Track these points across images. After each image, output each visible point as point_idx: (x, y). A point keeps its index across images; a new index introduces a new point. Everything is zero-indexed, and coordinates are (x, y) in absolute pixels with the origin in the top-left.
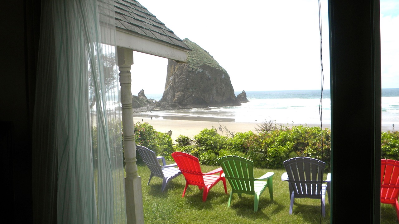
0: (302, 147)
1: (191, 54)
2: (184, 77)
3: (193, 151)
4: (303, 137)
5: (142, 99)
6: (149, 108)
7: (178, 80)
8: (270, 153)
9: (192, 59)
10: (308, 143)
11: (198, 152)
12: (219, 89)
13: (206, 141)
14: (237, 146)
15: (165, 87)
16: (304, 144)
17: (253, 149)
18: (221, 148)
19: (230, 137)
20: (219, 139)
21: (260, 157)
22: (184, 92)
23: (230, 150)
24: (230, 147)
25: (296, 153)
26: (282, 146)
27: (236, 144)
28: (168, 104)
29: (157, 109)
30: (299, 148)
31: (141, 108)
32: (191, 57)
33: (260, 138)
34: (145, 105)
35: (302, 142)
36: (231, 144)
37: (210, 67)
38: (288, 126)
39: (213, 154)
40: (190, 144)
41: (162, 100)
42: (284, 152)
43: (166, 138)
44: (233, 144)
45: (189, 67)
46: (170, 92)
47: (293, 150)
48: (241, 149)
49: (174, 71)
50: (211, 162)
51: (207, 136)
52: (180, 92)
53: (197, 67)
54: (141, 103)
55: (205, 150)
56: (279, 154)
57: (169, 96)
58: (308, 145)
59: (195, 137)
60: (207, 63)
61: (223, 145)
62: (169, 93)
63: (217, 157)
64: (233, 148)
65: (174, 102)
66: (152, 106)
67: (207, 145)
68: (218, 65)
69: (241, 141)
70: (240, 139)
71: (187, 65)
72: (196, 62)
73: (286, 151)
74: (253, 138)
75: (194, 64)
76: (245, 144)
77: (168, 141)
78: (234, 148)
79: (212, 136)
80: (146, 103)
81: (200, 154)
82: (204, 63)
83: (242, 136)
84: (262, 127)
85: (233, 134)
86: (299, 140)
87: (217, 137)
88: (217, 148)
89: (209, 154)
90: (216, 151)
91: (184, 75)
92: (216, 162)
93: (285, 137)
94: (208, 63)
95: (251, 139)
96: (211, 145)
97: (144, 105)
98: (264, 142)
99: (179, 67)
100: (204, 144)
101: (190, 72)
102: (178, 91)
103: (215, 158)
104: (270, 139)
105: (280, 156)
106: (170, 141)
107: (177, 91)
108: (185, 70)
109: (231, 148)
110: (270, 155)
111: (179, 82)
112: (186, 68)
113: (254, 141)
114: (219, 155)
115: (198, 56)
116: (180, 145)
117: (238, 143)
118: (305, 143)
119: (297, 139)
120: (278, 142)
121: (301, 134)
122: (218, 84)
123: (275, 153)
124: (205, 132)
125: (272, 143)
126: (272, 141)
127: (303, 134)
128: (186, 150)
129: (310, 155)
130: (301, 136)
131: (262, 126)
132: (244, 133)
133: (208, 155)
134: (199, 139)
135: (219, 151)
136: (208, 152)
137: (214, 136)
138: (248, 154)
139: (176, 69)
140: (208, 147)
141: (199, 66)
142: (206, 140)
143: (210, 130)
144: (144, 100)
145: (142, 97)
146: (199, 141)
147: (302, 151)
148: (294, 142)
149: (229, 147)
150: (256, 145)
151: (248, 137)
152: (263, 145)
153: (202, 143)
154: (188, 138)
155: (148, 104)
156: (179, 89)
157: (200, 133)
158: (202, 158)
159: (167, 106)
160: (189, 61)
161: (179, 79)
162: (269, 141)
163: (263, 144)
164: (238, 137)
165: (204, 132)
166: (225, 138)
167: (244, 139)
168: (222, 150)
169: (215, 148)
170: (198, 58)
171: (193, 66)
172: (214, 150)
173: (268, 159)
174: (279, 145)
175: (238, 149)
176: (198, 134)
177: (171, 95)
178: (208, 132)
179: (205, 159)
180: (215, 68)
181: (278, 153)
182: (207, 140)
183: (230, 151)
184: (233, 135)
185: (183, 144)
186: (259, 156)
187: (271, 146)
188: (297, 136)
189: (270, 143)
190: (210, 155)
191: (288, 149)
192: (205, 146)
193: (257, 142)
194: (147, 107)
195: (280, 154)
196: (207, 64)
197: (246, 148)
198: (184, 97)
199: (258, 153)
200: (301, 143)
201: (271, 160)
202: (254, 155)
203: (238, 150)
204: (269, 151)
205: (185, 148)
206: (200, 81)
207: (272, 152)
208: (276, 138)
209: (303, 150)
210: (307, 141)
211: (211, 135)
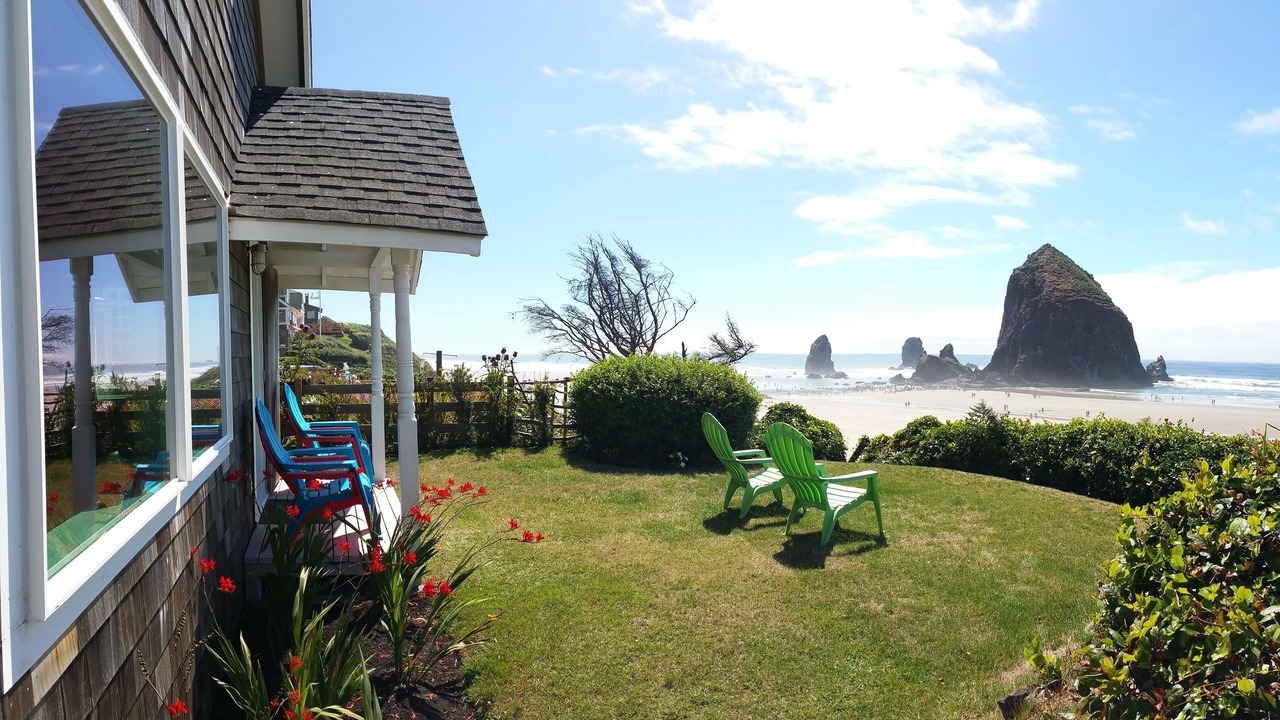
5: (949, 362)
7: (1026, 328)
28: (1002, 376)
29: (978, 384)
34: (955, 374)
41: (989, 367)
46: (1008, 352)
49: (1019, 309)
52: (1027, 353)
53: (1066, 303)
60: (1086, 296)
62: (1005, 354)
65: (1015, 372)
66: (969, 378)
71: (1046, 299)
72: (1065, 294)
75: (1060, 297)
80: (956, 370)
82: (1082, 296)
97: (951, 375)
99: (1030, 301)
107: (1022, 350)
139: (1023, 306)
141: (1070, 302)
144: (952, 365)
145: (948, 359)
155: (961, 373)
156: (1026, 346)
159: (999, 379)
160: (1050, 291)
161: (1029, 325)
171: (1059, 300)
177: (1010, 357)
194: (958, 381)
198: (1036, 362)
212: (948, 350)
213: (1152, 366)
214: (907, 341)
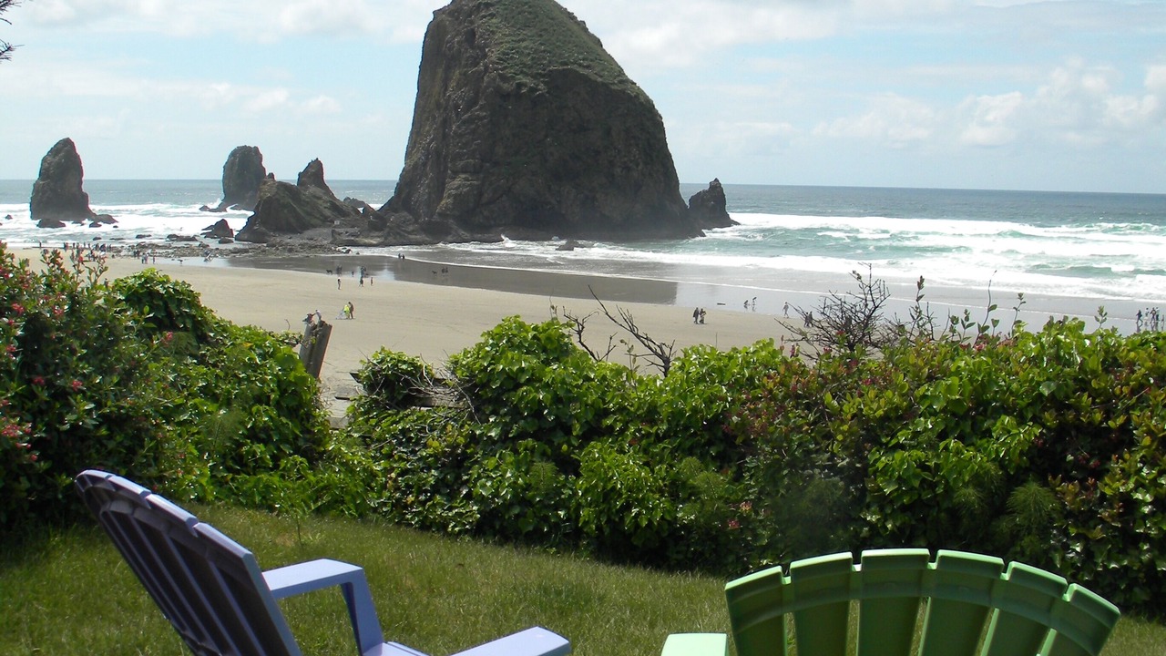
0: (1092, 456)
1: (512, 26)
2: (484, 117)
3: (436, 444)
4: (1094, 394)
5: (315, 197)
6: (340, 234)
7: (459, 127)
8: (889, 482)
9: (517, 45)
10: (1125, 429)
11: (467, 446)
12: (618, 170)
13: (509, 390)
14: (687, 428)
15: (408, 155)
16: (1097, 432)
17: (781, 447)
18: (594, 431)
19: (648, 369)
20: (588, 379)
21: (818, 501)
22: (482, 175)
23: (646, 446)
24: (645, 428)
25: (1053, 490)
26: (961, 438)
27: (682, 412)
28: (416, 222)
29: (372, 237)
30: (1070, 458)
31: (309, 233)
32: (514, 38)
33: (822, 387)
34: (326, 221)
35: (1090, 423)
36: (651, 415)
37: (586, 79)
38: (995, 323)
39: (544, 469)
40: (425, 401)
41: (390, 206)
42: (978, 480)
43: (270, 362)
44: (665, 411)
45: (504, 78)
46: (426, 175)
47: (1027, 470)
48: (710, 443)
49: (446, 90)
50: (530, 511)
51: (519, 361)
52: (463, 176)
53: (535, 76)
54: (309, 214)
55: (504, 439)
56: (940, 490)
57: (422, 191)
58: (1131, 443)
59: (456, 363)
60: (575, 63)
61: (606, 413)
62: (420, 179)
63: (564, 486)
64: (659, 439)
65: (440, 214)
66: (353, 227)
67: (516, 413)
68: (621, 72)
69: (710, 401)
70: (701, 387)
71: (497, 69)
72: (533, 59)
73: (987, 472)
74: (782, 384)
75: (525, 65)
76: (735, 419)
77: (279, 383)
78: (666, 435)
79: (547, 363)
80: (328, 213)
81: (476, 462)
82: (566, 64)
83: (715, 370)
84: (825, 325)
85: (667, 351)
86: (1069, 407)
87: (577, 367)
88: (567, 430)
89: (523, 466)
90: (565, 447)
91: (481, 109)
92: (562, 513)
93: (984, 386)
94: (580, 65)
95: (771, 391)
96: (537, 413)
97: (319, 222)
98: (849, 409)
99: (465, 74)
100: (496, 402)
101: (506, 96)
102: (455, 173)
103: (558, 492)
104: (889, 393)
105: (945, 505)
106: (295, 384)
107: (453, 172)
108: (487, 87)
109: (648, 435)
110: (887, 491)
111: (461, 136)
112: (494, 80)
113: (789, 404)
114: (578, 475)
115: (541, 36)
116: (375, 401)
117: (695, 410)
118: (1109, 429)
119: (1057, 403)
120: (935, 414)
121: (1086, 373)
122: (615, 148)
123: (916, 483)
124: (509, 338)
125: (900, 418)
126: (897, 408)
127: (1094, 372)
128: (404, 431)
129: (1146, 510)
130: (1083, 385)
131: (821, 317)
132: (726, 350)
133: (518, 468)
134: (472, 376)
135: (581, 447)
136: (516, 452)
137: (557, 360)
138: (746, 475)
139: (453, 84)
140: (522, 422)
141: (543, 76)
142: (512, 381)
143: (535, 329)
144: (320, 202)
145: (313, 189)
146: (475, 386)
147: (1091, 481)
148: (1037, 420)
149: (639, 430)
150: (798, 429)
151: (751, 379)
152: (845, 427)
153: (489, 401)
154: (418, 368)
155: (337, 218)
156: (460, 164)
157: (482, 340)
158: (483, 486)
159: (411, 228)
160: (504, 54)
161: (464, 122)
162: (879, 408)
163: (843, 422)
164: (693, 376)
165: (501, 338)
166: (618, 372)
167: (730, 387)
168: (595, 448)
169: (560, 433)
170: (542, 44)
171: (522, 72)
172: (550, 443)
173: (872, 518)
174: (943, 436)
175: (688, 444)
176: (471, 346)
177: (428, 186)
178: (525, 339)
179: (496, 495)
180: (605, 85)
181: (933, 486)
182: (519, 386)
183: (646, 451)
184: (667, 361)
185: (391, 398)
186: (812, 491)
187: (893, 436)
188: (1059, 387)
189: (885, 418)
190: (527, 472)
191: (1001, 463)
192: (505, 414)
193: (808, 407)
194: (333, 232)
195: (949, 491)
196: (575, 67)
197: (739, 441)
198: (481, 195)
199: (812, 476)
200: (1079, 427)
201: (889, 526)
202: (788, 488)
203: (690, 452)
204: (880, 465)
205: (397, 423)
206: (546, 136)
207: (900, 478)
208: (921, 391)
209: (1099, 474)
210: (1121, 420)
211: (543, 357)
212: (314, 172)
213: (699, 199)
214: (234, 154)
